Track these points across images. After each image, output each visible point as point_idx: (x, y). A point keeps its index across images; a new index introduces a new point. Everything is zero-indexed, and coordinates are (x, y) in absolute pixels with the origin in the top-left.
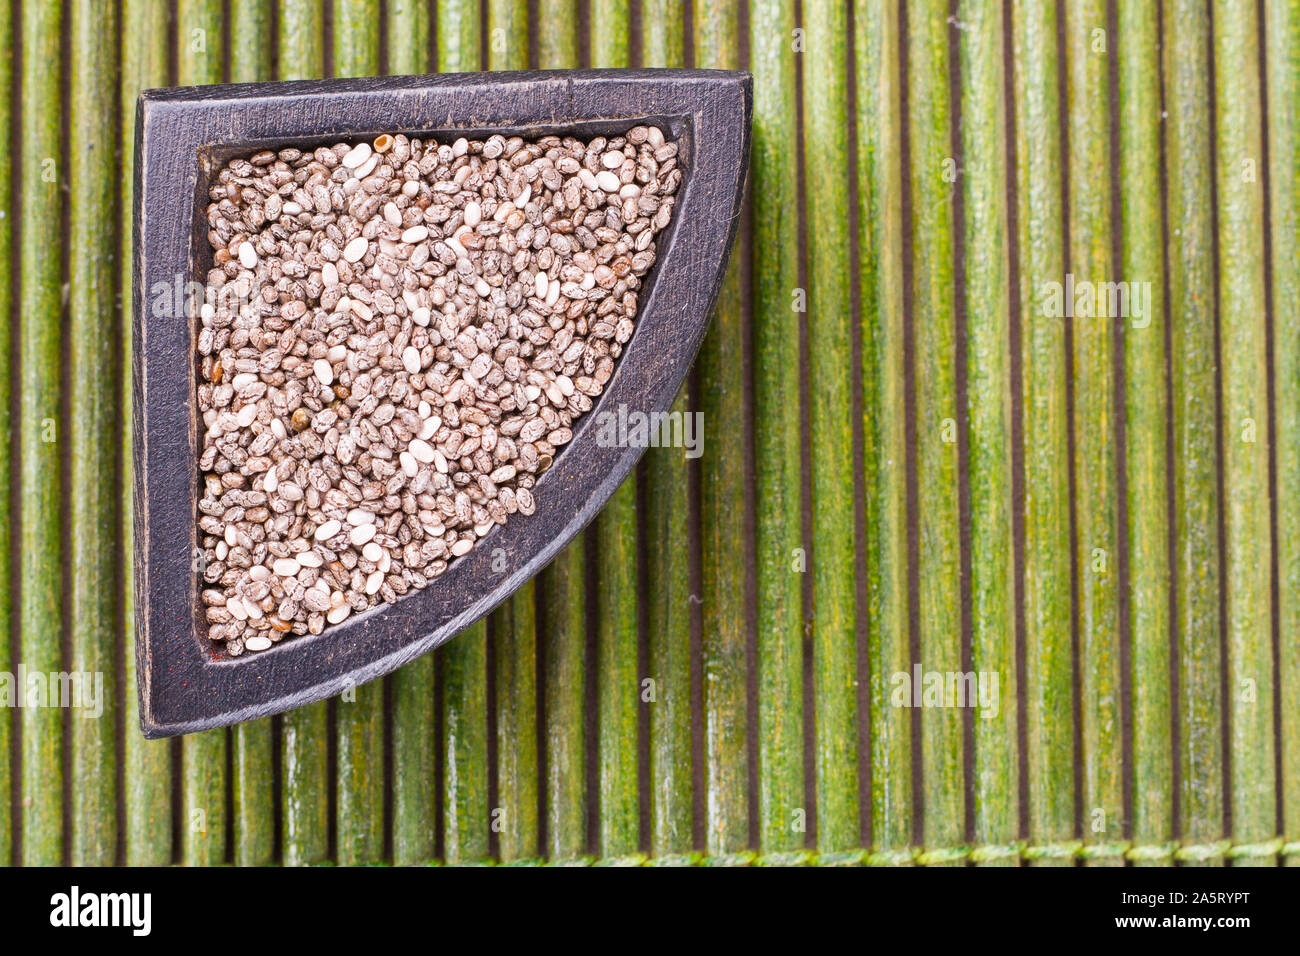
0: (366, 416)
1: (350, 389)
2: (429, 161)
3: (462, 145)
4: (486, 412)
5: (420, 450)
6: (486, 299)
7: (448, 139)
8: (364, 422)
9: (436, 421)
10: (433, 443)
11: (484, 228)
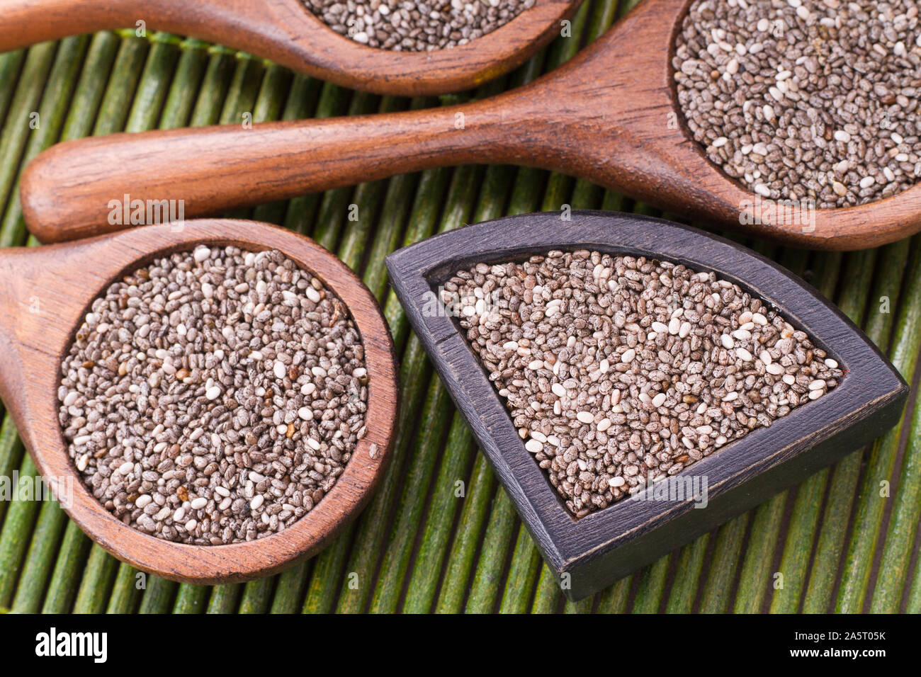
0: (671, 366)
1: (661, 382)
2: (519, 402)
3: (503, 392)
4: (636, 302)
5: (673, 327)
6: (576, 336)
7: (504, 400)
8: (675, 365)
9: (655, 325)
10: (667, 322)
11: (539, 355)
